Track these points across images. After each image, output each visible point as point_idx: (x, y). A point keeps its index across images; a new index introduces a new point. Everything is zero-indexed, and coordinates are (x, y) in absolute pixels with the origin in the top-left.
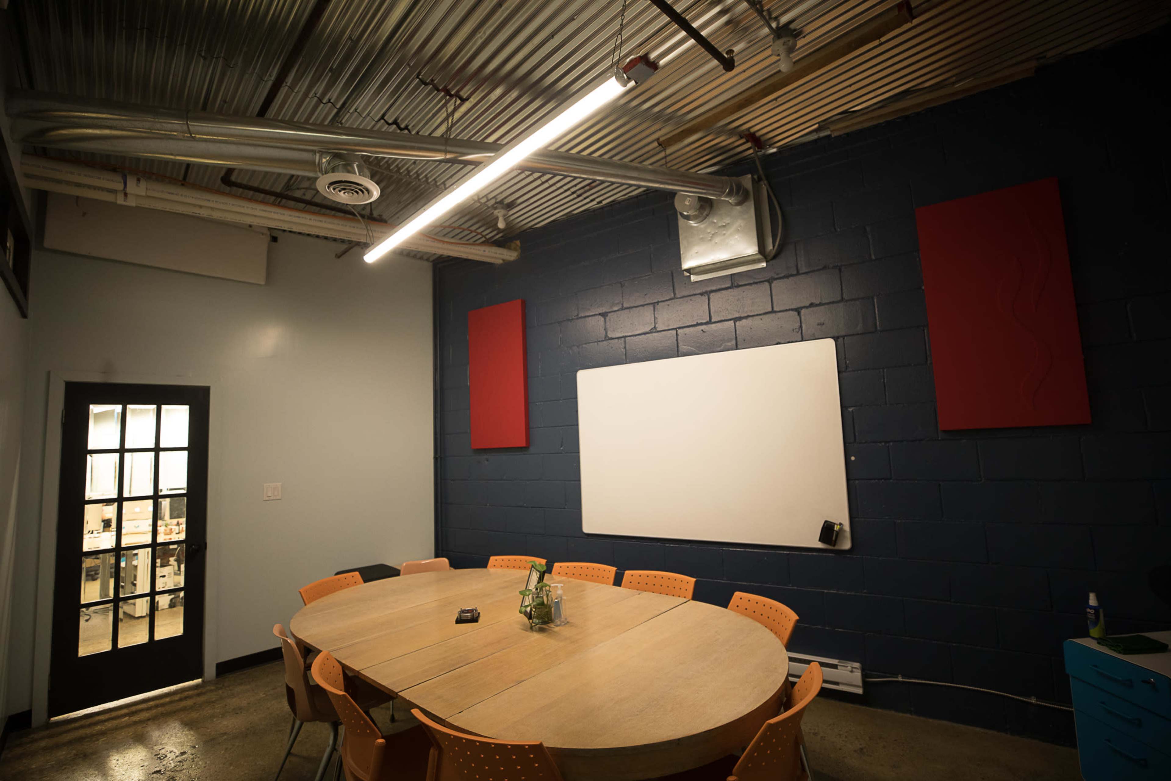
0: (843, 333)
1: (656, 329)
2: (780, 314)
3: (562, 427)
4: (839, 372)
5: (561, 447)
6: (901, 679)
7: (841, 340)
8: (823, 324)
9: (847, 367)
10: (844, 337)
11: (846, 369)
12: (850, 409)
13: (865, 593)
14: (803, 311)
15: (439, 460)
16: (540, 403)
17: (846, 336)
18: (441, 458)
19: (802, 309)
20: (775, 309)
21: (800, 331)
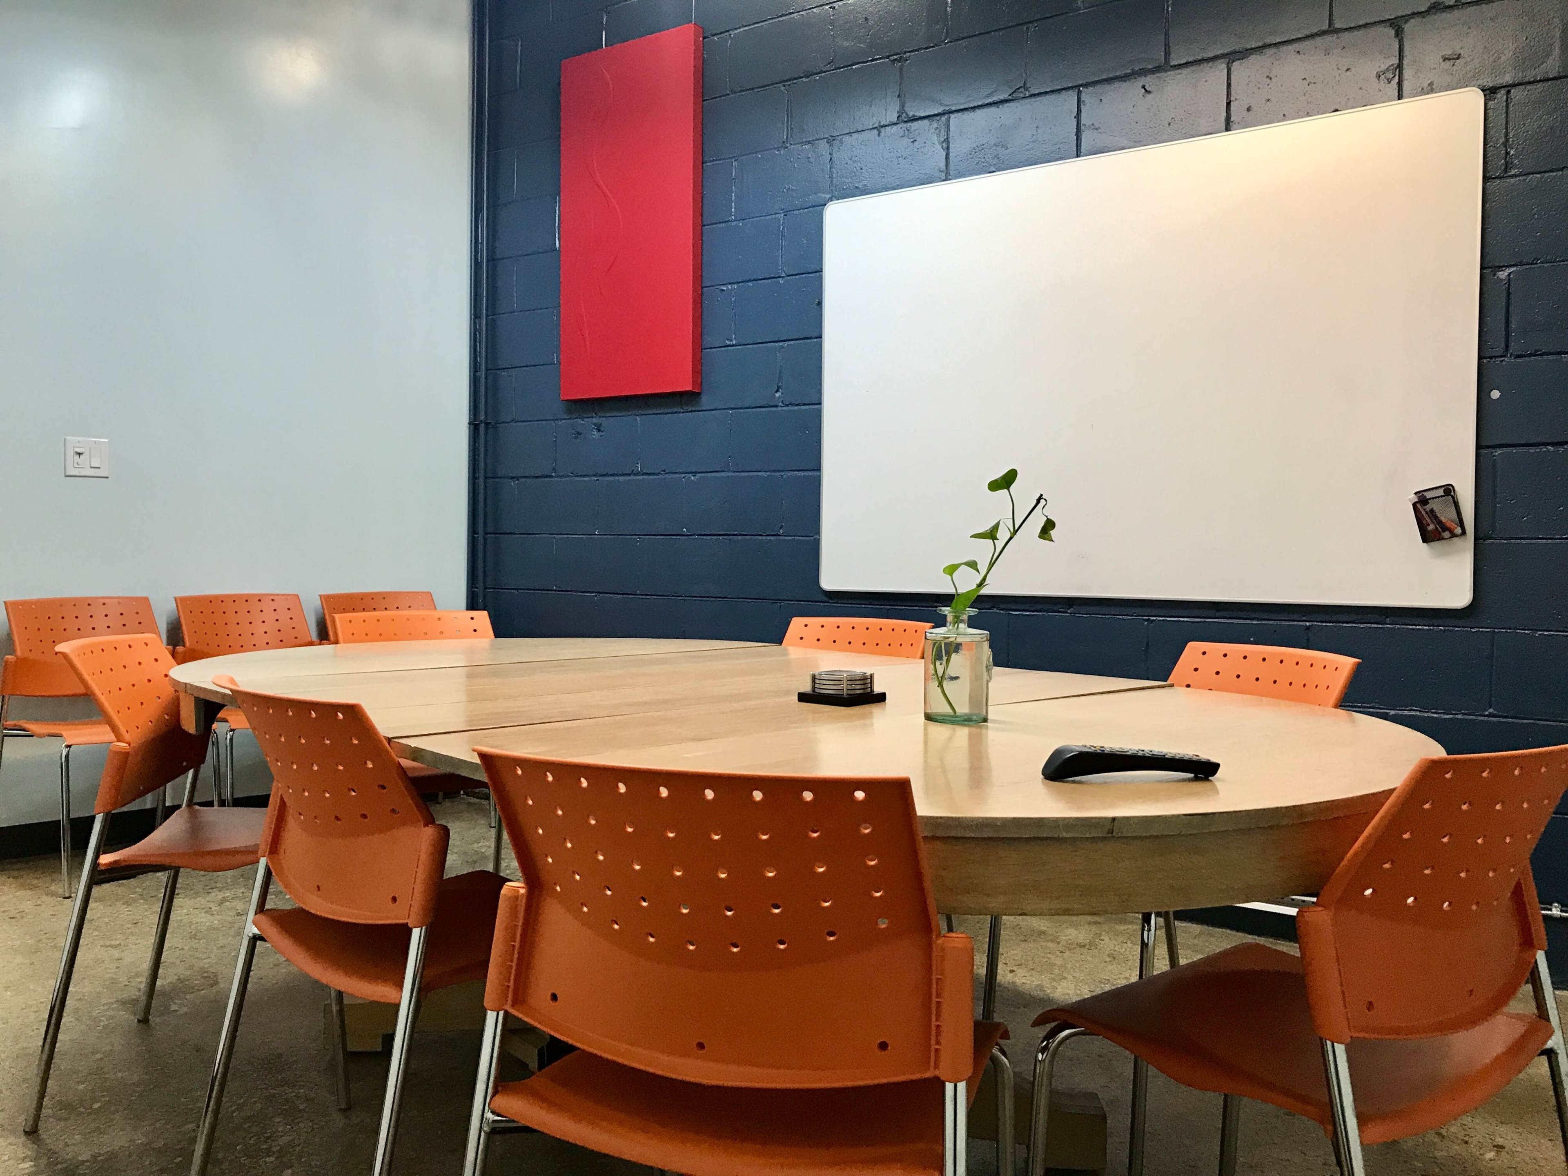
0: (1508, 79)
1: (1026, 89)
2: (1347, 35)
3: (781, 344)
4: (1486, 179)
5: (777, 391)
6: (1559, 913)
7: (1501, 95)
8: (1459, 57)
9: (1507, 166)
10: (1509, 87)
11: (1506, 171)
12: (1503, 275)
13: (1490, 715)
14: (1408, 27)
15: (482, 427)
16: (730, 287)
17: (1514, 85)
18: (487, 424)
19: (1406, 23)
20: (1338, 25)
21: (1396, 79)
